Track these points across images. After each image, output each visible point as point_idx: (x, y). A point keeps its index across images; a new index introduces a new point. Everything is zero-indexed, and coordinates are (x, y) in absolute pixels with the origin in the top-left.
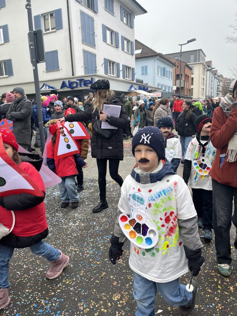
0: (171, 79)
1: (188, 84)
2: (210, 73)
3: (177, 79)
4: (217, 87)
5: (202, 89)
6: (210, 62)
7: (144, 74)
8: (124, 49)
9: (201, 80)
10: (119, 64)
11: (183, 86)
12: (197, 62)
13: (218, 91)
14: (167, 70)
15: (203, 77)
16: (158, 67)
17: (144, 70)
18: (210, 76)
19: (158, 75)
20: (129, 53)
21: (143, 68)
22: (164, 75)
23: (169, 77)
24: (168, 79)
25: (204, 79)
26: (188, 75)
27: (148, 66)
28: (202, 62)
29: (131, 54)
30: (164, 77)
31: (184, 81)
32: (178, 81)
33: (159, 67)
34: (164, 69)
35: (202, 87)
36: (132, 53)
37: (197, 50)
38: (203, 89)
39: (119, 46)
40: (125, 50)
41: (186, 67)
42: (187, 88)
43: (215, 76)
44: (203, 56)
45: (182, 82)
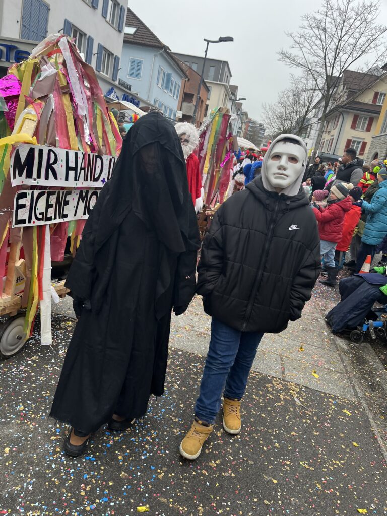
0: (177, 97)
1: (199, 112)
3: (184, 101)
6: (236, 88)
7: (135, 74)
8: (106, 15)
10: (93, 40)
12: (217, 81)
14: (173, 80)
16: (160, 70)
17: (135, 67)
18: (233, 110)
19: (157, 84)
20: (114, 26)
21: (133, 62)
22: (167, 87)
23: (174, 94)
24: (172, 96)
26: (202, 98)
27: (143, 62)
28: (225, 84)
29: (117, 29)
30: (165, 91)
32: (185, 104)
33: (162, 69)
34: (169, 76)
36: (119, 28)
37: (221, 61)
39: (97, 6)
40: (108, 19)
42: (198, 120)
44: (228, 74)
45: (191, 107)
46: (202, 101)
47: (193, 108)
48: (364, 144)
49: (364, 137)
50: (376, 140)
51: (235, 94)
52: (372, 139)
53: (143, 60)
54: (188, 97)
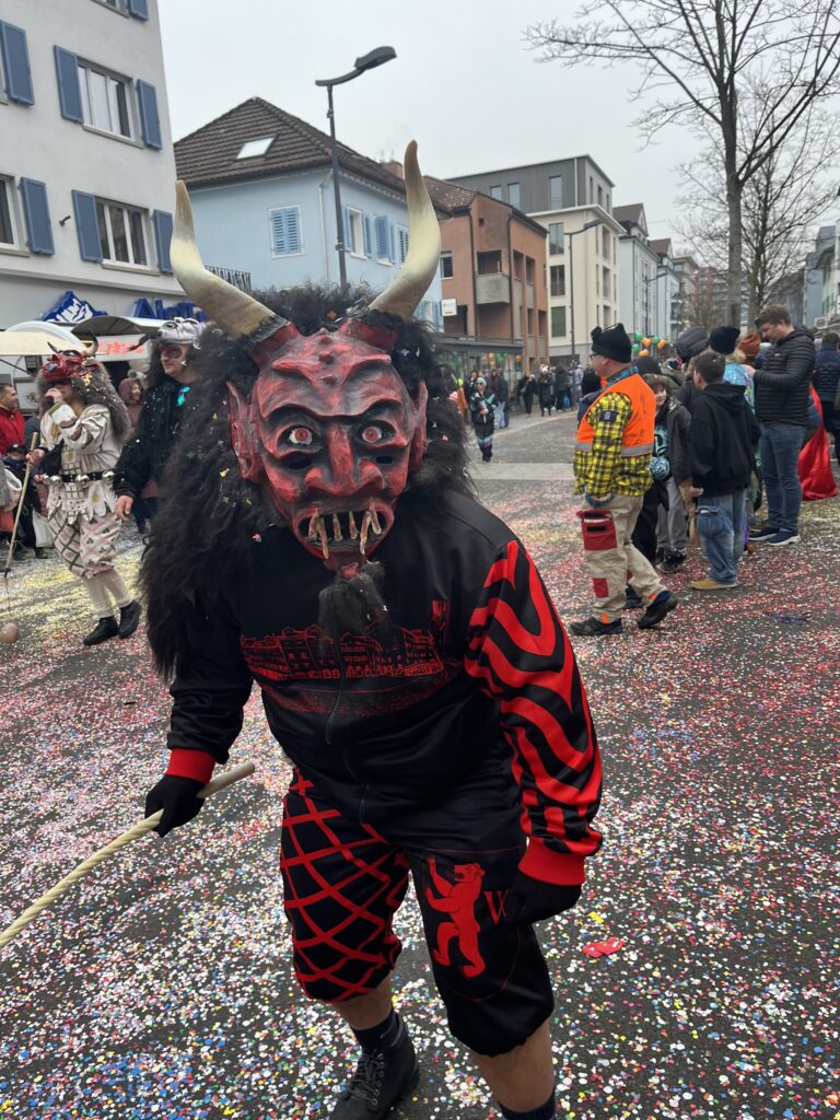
1: (529, 290)
2: (637, 250)
3: (481, 273)
4: (670, 301)
5: (601, 309)
6: (638, 209)
7: (287, 246)
8: (81, 115)
9: (594, 277)
11: (507, 300)
12: (574, 205)
13: (676, 316)
15: (602, 263)
16: (347, 216)
17: (285, 228)
18: (639, 260)
20: (131, 138)
21: (277, 220)
22: (384, 252)
25: (606, 271)
26: (526, 252)
27: (300, 212)
28: (595, 205)
29: (141, 144)
31: (510, 278)
34: (381, 223)
35: (602, 302)
36: (145, 138)
37: (572, 160)
38: (606, 308)
41: (514, 225)
42: (529, 304)
43: (661, 262)
45: (498, 282)
46: (530, 262)
51: (639, 222)
53: (299, 206)
54: (487, 261)
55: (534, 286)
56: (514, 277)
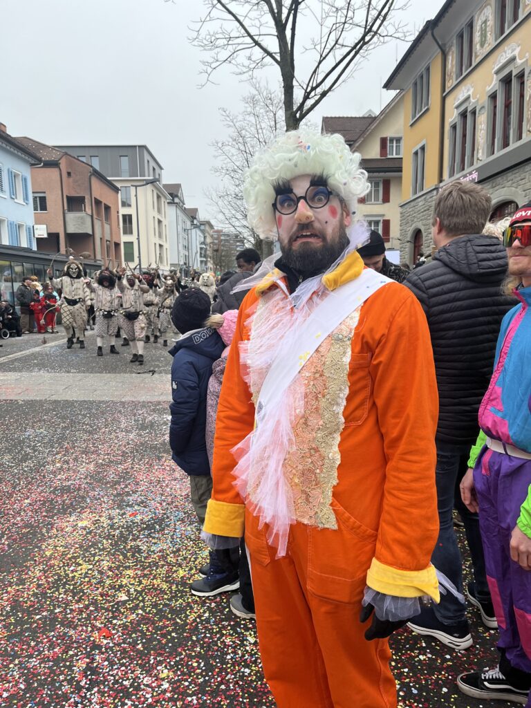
2: (178, 212)
3: (69, 210)
9: (152, 225)
11: (90, 232)
15: (157, 216)
18: (180, 219)
25: (160, 222)
26: (104, 201)
31: (92, 216)
32: (71, 216)
35: (158, 242)
41: (94, 180)
42: (107, 237)
43: (192, 222)
45: (82, 218)
47: (89, 220)
48: (387, 224)
49: (383, 213)
50: (408, 209)
52: (400, 210)
54: (74, 203)
55: (110, 225)
56: (95, 216)
